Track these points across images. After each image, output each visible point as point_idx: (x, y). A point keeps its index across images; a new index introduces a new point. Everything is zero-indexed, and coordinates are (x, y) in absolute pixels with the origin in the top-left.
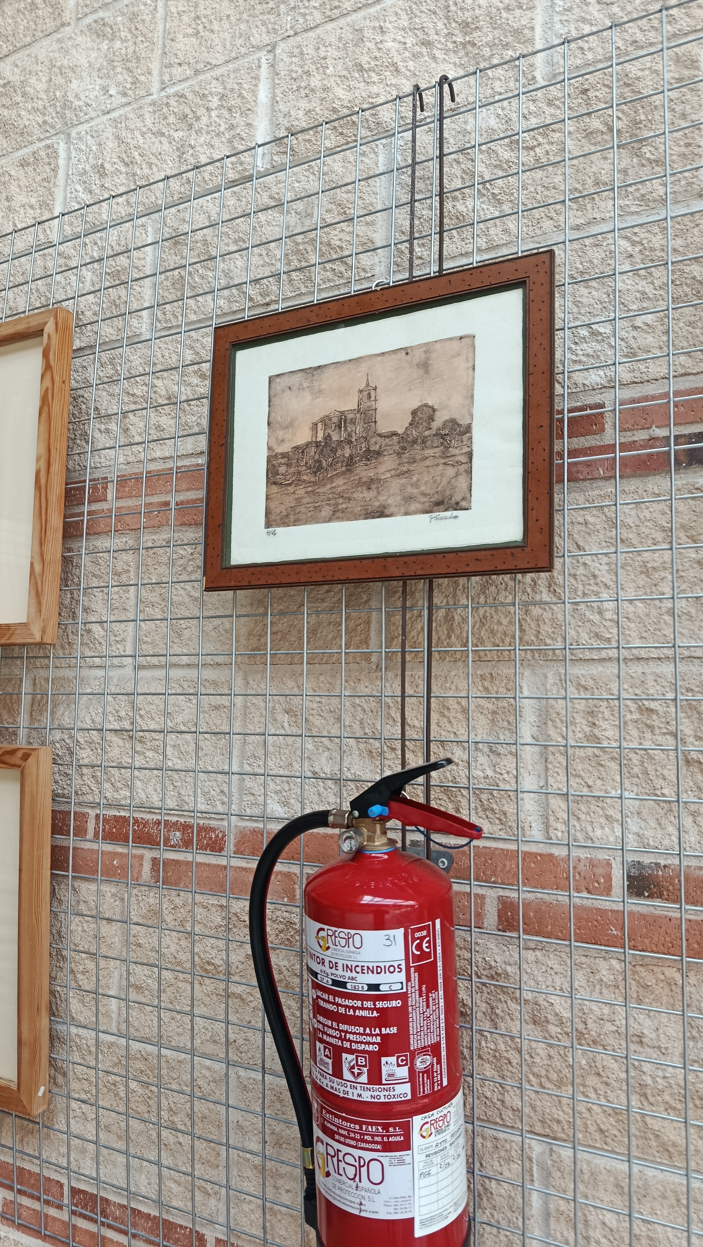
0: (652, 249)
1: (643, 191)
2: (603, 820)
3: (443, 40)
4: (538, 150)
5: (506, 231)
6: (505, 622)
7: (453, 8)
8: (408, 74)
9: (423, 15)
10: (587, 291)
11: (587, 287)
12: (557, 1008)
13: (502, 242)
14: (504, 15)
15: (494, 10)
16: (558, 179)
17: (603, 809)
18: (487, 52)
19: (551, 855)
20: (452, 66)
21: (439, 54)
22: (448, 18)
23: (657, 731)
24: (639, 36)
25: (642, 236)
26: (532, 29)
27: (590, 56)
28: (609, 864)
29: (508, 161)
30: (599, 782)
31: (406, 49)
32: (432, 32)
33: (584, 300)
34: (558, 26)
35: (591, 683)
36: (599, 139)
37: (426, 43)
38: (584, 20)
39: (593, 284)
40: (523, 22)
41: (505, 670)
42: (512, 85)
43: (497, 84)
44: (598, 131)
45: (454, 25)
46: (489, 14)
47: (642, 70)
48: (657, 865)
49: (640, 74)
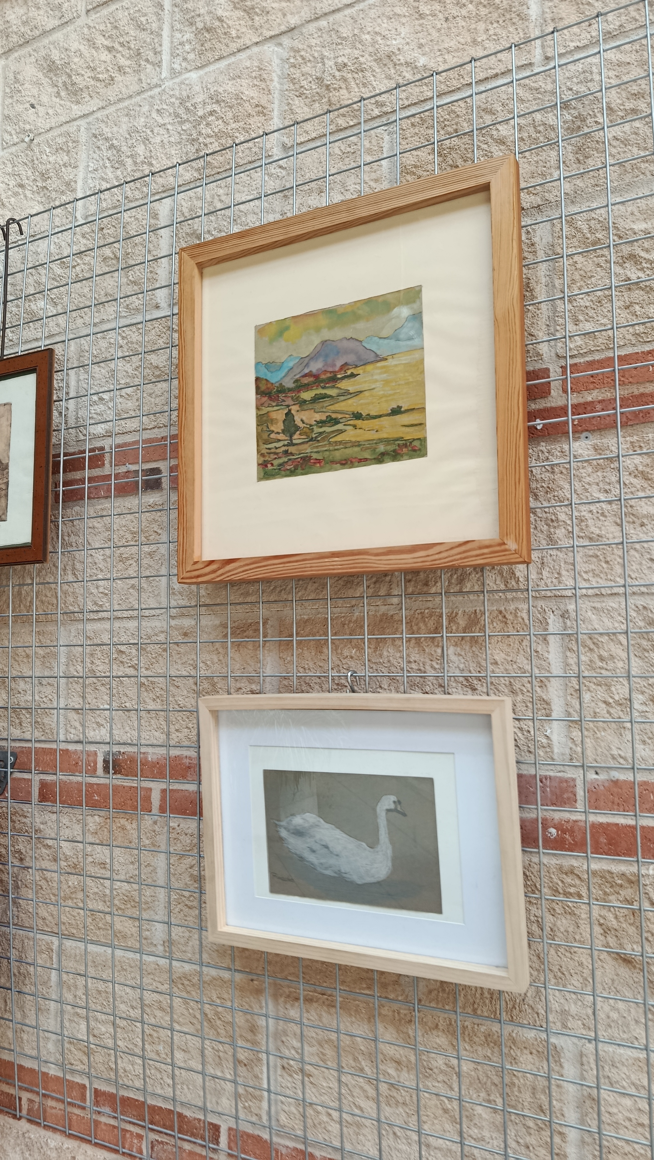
0: (132, 343)
1: (128, 303)
2: (95, 726)
3: (31, 184)
4: (77, 268)
5: (58, 325)
6: (49, 595)
7: (36, 162)
8: (11, 207)
9: (20, 165)
10: (99, 369)
11: (99, 367)
12: (65, 850)
13: (55, 332)
14: (63, 169)
15: (57, 166)
16: (86, 290)
17: (94, 718)
18: (54, 195)
19: (67, 750)
20: (36, 203)
21: (29, 194)
22: (33, 168)
23: (126, 665)
24: (129, 194)
25: (127, 333)
26: (76, 182)
27: (104, 205)
28: (96, 754)
29: (59, 276)
30: (95, 700)
31: (9, 189)
32: (24, 178)
33: (97, 375)
34: (90, 181)
35: (92, 635)
36: (110, 263)
37: (21, 186)
38: (103, 179)
39: (102, 364)
40: (71, 177)
41: (50, 628)
42: (64, 220)
43: (57, 219)
44: (109, 257)
45: (37, 173)
46: (55, 168)
47: (131, 217)
48: (120, 752)
49: (129, 220)
